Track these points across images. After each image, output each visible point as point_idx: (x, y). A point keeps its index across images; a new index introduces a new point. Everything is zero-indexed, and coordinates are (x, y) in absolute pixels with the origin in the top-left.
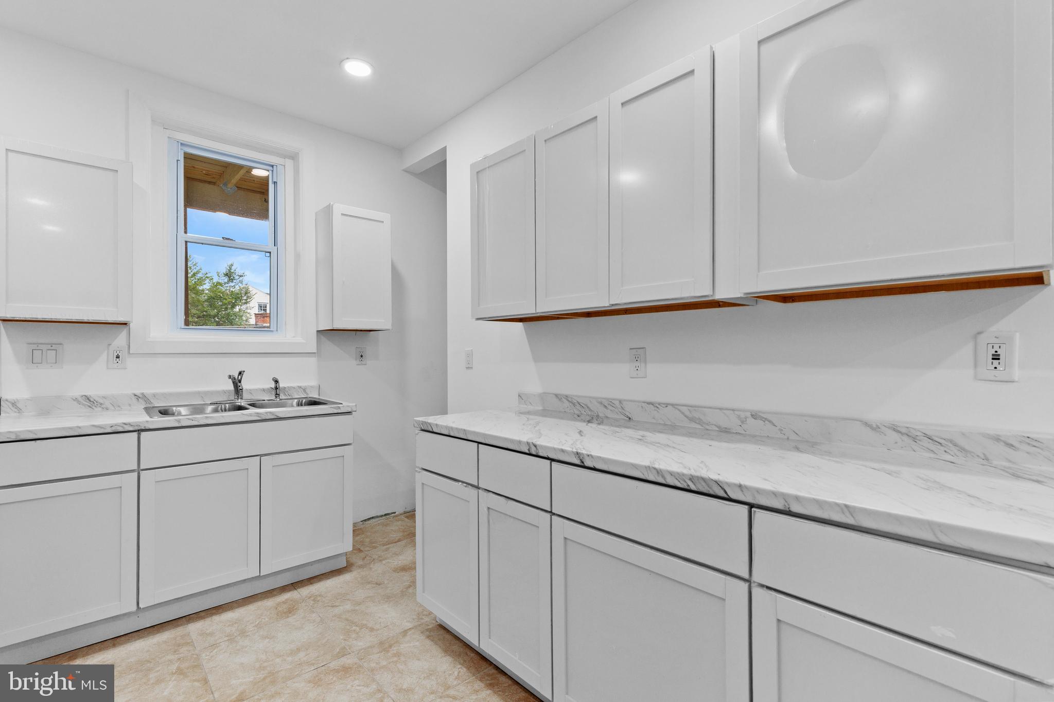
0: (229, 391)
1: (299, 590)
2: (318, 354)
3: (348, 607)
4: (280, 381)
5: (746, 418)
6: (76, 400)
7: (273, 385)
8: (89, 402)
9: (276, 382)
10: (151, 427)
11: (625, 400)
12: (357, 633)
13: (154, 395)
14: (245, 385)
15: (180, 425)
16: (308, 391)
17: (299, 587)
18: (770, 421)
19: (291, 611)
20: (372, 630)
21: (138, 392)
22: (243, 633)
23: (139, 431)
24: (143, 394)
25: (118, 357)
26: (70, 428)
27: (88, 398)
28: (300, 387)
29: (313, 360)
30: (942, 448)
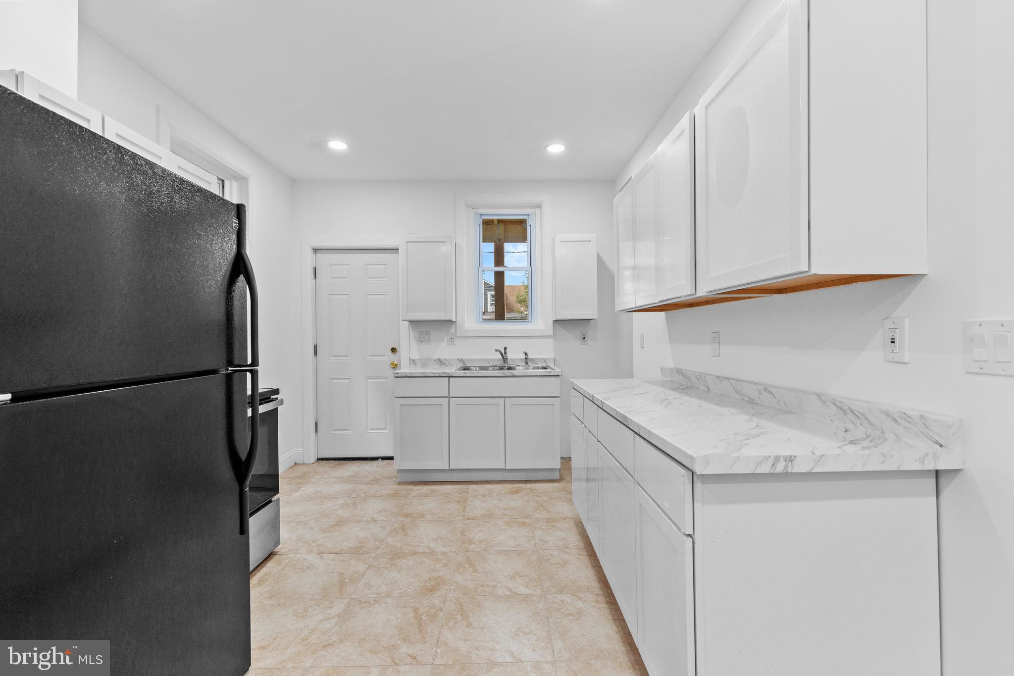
0: (500, 359)
1: (527, 484)
2: (553, 336)
3: (545, 498)
4: (528, 353)
5: (761, 391)
6: (435, 360)
7: (524, 356)
8: (440, 362)
9: (526, 354)
10: (454, 375)
11: (708, 374)
12: (541, 511)
13: (467, 360)
14: (510, 356)
15: (466, 375)
16: (547, 361)
17: (527, 483)
18: (773, 394)
19: (517, 492)
20: (549, 512)
21: (460, 358)
22: (490, 495)
23: (449, 377)
24: (461, 359)
25: (452, 338)
26: (423, 373)
27: (439, 360)
28: (542, 359)
29: (551, 341)
30: (859, 420)
